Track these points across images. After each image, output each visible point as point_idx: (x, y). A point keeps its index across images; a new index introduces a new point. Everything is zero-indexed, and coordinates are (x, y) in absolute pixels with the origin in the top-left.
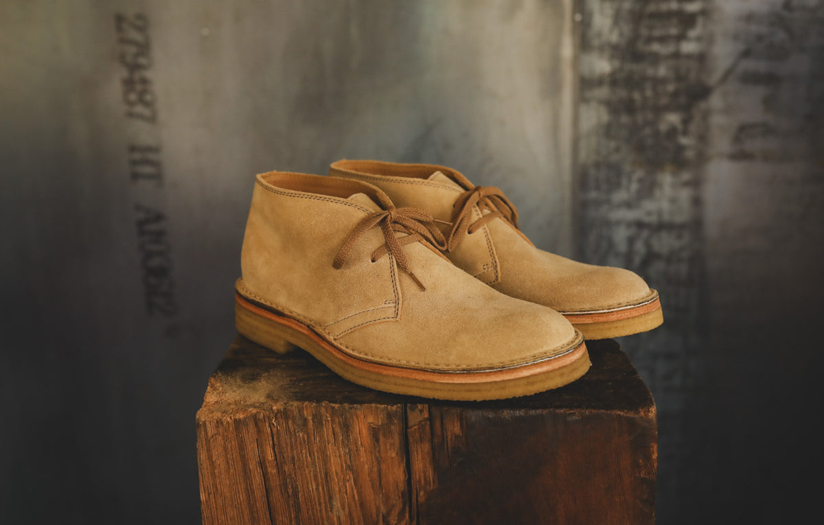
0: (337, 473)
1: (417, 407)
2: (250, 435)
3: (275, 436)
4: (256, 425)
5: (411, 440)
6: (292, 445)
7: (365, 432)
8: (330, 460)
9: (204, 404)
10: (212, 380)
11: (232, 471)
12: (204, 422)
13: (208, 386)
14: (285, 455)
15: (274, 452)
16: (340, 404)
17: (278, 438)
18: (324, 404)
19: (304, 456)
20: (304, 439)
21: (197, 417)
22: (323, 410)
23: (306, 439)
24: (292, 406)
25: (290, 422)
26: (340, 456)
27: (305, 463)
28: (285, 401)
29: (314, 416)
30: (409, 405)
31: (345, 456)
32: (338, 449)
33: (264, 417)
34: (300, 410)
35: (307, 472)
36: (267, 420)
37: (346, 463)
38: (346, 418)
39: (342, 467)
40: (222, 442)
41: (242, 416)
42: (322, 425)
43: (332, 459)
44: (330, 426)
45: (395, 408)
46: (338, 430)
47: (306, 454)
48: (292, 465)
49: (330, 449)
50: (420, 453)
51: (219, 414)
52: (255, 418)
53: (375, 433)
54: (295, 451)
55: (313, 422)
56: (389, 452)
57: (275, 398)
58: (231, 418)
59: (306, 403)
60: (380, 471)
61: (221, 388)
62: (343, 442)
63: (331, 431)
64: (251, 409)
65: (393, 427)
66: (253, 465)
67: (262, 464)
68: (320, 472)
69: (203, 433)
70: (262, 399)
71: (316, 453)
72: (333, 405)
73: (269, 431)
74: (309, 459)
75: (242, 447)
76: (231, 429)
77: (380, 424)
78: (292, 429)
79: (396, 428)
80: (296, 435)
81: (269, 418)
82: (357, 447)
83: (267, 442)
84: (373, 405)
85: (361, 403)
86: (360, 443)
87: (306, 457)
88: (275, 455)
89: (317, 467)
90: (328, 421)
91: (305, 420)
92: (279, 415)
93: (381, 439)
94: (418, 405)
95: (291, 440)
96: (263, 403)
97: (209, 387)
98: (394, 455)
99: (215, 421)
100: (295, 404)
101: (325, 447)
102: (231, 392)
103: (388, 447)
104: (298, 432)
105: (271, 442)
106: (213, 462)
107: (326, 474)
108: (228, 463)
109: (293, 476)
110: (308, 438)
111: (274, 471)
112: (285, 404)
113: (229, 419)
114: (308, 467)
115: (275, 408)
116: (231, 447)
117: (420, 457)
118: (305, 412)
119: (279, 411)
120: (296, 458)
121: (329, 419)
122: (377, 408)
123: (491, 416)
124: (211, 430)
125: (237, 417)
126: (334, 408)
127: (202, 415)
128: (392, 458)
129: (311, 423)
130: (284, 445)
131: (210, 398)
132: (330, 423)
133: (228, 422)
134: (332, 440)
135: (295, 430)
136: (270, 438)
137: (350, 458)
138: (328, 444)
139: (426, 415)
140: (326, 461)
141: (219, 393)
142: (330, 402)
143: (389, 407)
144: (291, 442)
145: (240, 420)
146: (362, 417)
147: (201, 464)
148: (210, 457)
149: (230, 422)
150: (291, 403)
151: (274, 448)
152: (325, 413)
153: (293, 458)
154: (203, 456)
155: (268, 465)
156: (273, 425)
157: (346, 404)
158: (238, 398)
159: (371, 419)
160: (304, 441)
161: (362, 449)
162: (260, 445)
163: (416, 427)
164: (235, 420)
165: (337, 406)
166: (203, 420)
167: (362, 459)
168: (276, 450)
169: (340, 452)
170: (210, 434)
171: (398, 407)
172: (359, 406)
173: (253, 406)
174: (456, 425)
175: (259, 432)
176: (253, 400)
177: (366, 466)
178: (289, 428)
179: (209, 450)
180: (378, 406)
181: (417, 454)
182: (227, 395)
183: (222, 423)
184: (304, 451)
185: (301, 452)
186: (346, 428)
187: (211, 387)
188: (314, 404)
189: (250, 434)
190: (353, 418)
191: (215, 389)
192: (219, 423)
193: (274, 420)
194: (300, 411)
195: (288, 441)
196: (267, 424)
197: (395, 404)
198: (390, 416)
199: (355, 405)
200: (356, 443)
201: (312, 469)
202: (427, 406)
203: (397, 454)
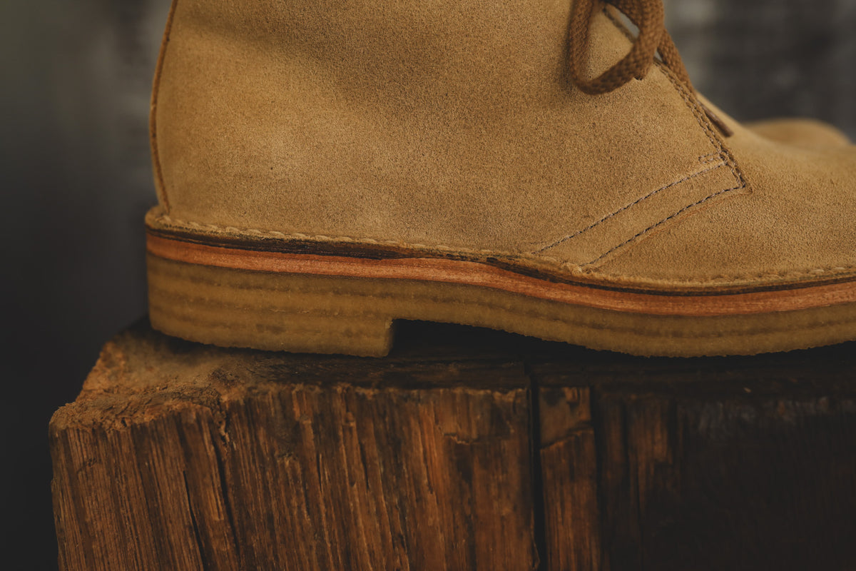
0: (372, 553)
1: (563, 395)
2: (167, 465)
3: (227, 467)
4: (183, 440)
5: (548, 474)
6: (266, 488)
7: (437, 455)
8: (356, 524)
9: (82, 394)
10: (109, 348)
11: (130, 545)
12: (65, 433)
13: (97, 357)
14: (252, 510)
15: (226, 502)
16: (378, 387)
17: (234, 470)
18: (339, 389)
19: (295, 513)
20: (294, 470)
21: (52, 421)
22: (338, 404)
23: (299, 471)
24: (265, 393)
25: (262, 433)
26: (379, 513)
27: (298, 528)
28: (249, 385)
29: (318, 419)
30: (542, 390)
31: (390, 513)
32: (375, 496)
33: (198, 420)
34: (285, 402)
35: (302, 549)
36: (205, 425)
37: (393, 530)
38: (393, 423)
39: (383, 536)
40: (108, 479)
41: (147, 419)
42: (337, 439)
43: (360, 520)
44: (355, 442)
45: (510, 397)
46: (373, 451)
47: (299, 507)
48: (268, 533)
49: (356, 495)
50: (568, 505)
51: (97, 414)
52: (177, 420)
53: (460, 458)
54: (274, 502)
55: (316, 432)
56: (496, 504)
57: (229, 377)
58: (123, 422)
59: (299, 387)
60: (472, 548)
61: (123, 363)
62: (385, 479)
63: (356, 453)
64: (170, 402)
65: (505, 444)
66: (177, 533)
67: (199, 529)
68: (334, 550)
69: (62, 457)
70: (201, 383)
71: (323, 507)
72: (361, 391)
73: (211, 451)
74: (307, 519)
75: (150, 490)
76: (125, 448)
77: (474, 435)
78: (266, 450)
79: (511, 447)
80: (275, 463)
81: (210, 422)
82: (418, 491)
83: (207, 480)
84: (458, 391)
85: (429, 386)
86: (426, 481)
87: (300, 514)
88: (229, 511)
89: (327, 539)
90: (350, 429)
91: (297, 428)
92: (234, 416)
93: (478, 471)
94: (566, 390)
95: (264, 473)
96: (202, 390)
97: (99, 362)
98: (507, 510)
99: (89, 430)
100: (273, 389)
101: (344, 490)
102: (143, 370)
103: (494, 491)
104: (281, 456)
105: (217, 481)
106: (86, 524)
107: (348, 554)
108: (122, 528)
109: (271, 558)
110: (303, 470)
111: (227, 548)
112: (250, 389)
113: (118, 425)
114: (304, 539)
115: (225, 399)
116: (127, 489)
117: (568, 515)
118: (297, 410)
119: (234, 405)
120: (276, 517)
121: (353, 424)
122: (467, 397)
123: (745, 416)
124: (80, 452)
125: (136, 422)
126: (362, 398)
127: (63, 418)
128: (502, 518)
129: (310, 434)
130: (248, 486)
131: (97, 382)
132: (355, 433)
133: (117, 433)
134: (360, 475)
135: (272, 452)
136: (215, 471)
137: (403, 518)
138: (352, 484)
139: (585, 416)
140: (345, 522)
141: (115, 374)
142: (355, 384)
143: (497, 394)
144: (265, 482)
145: (143, 426)
146: (432, 421)
147: (62, 530)
148: (80, 514)
149: (121, 431)
150: (262, 387)
151: (224, 494)
152: (343, 411)
153: (270, 518)
154: (64, 513)
155: (211, 535)
156: (223, 438)
157: (391, 390)
158: (153, 382)
159: (451, 426)
160: (295, 478)
161: (431, 498)
162: (192, 487)
163: (561, 444)
164: (133, 427)
165: (369, 393)
166: (61, 426)
167: (431, 520)
168: (231, 497)
169: (378, 504)
170: (77, 462)
171: (517, 396)
172: (423, 394)
173: (179, 395)
174: (658, 437)
175: (188, 455)
176: (181, 384)
177: (441, 537)
178: (259, 446)
179: (76, 498)
180: (470, 392)
181: (563, 512)
182: (134, 375)
183: (104, 435)
184: (294, 502)
185: (289, 504)
186: (395, 446)
187: (104, 360)
188: (317, 389)
189: (168, 461)
190: (408, 424)
191: (109, 363)
192: (98, 432)
193: (223, 427)
194: (284, 407)
195: (258, 476)
196: (207, 437)
197: (511, 389)
198: (497, 417)
199: (415, 392)
200: (417, 482)
201: (314, 544)
202: (587, 391)
203: (515, 509)
